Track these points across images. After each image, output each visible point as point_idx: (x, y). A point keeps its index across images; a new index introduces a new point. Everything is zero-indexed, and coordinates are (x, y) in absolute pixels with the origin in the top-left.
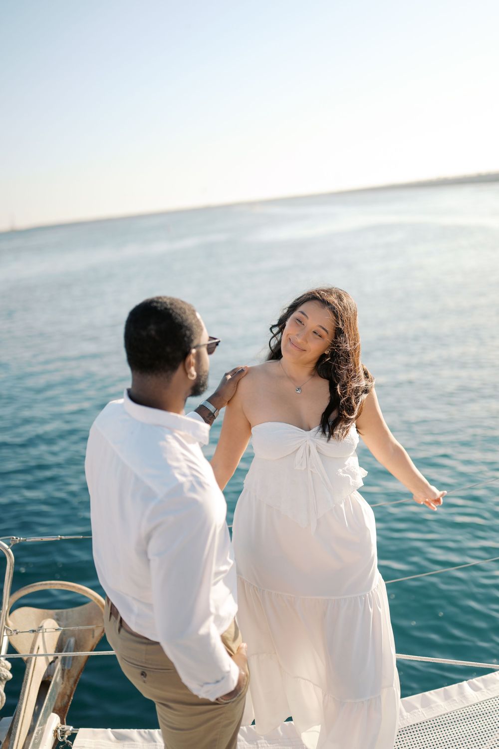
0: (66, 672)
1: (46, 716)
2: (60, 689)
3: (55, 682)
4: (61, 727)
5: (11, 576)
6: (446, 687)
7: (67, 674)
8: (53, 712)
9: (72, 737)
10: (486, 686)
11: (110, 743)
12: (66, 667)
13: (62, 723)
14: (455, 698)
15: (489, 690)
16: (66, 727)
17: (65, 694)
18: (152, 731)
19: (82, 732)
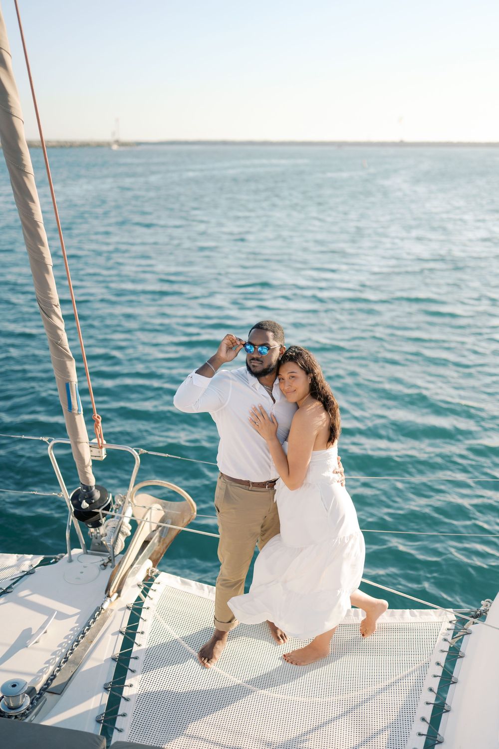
0: (162, 539)
1: (144, 560)
2: (156, 548)
3: (153, 542)
4: (152, 568)
5: (137, 471)
6: (394, 610)
7: (163, 541)
8: (149, 558)
9: (157, 576)
10: (420, 616)
11: (178, 584)
12: (163, 536)
13: (154, 566)
14: (396, 617)
15: (421, 618)
16: (155, 569)
17: (159, 552)
18: (204, 585)
19: (163, 574)
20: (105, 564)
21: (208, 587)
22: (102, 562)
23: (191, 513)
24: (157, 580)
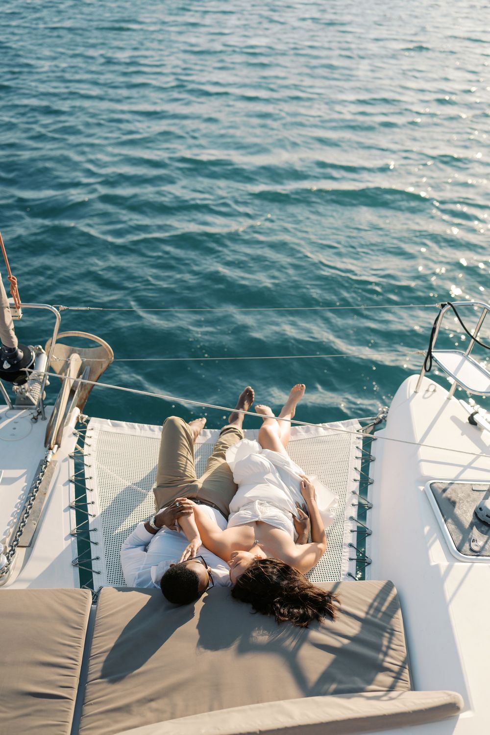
1: (73, 408)
3: (78, 391)
4: (81, 415)
7: (84, 387)
8: (77, 406)
9: (88, 421)
11: (109, 427)
13: (82, 413)
16: (84, 416)
17: (82, 398)
18: (134, 424)
19: (93, 419)
20: (36, 418)
21: (139, 426)
22: (32, 416)
23: (109, 359)
24: (89, 426)
